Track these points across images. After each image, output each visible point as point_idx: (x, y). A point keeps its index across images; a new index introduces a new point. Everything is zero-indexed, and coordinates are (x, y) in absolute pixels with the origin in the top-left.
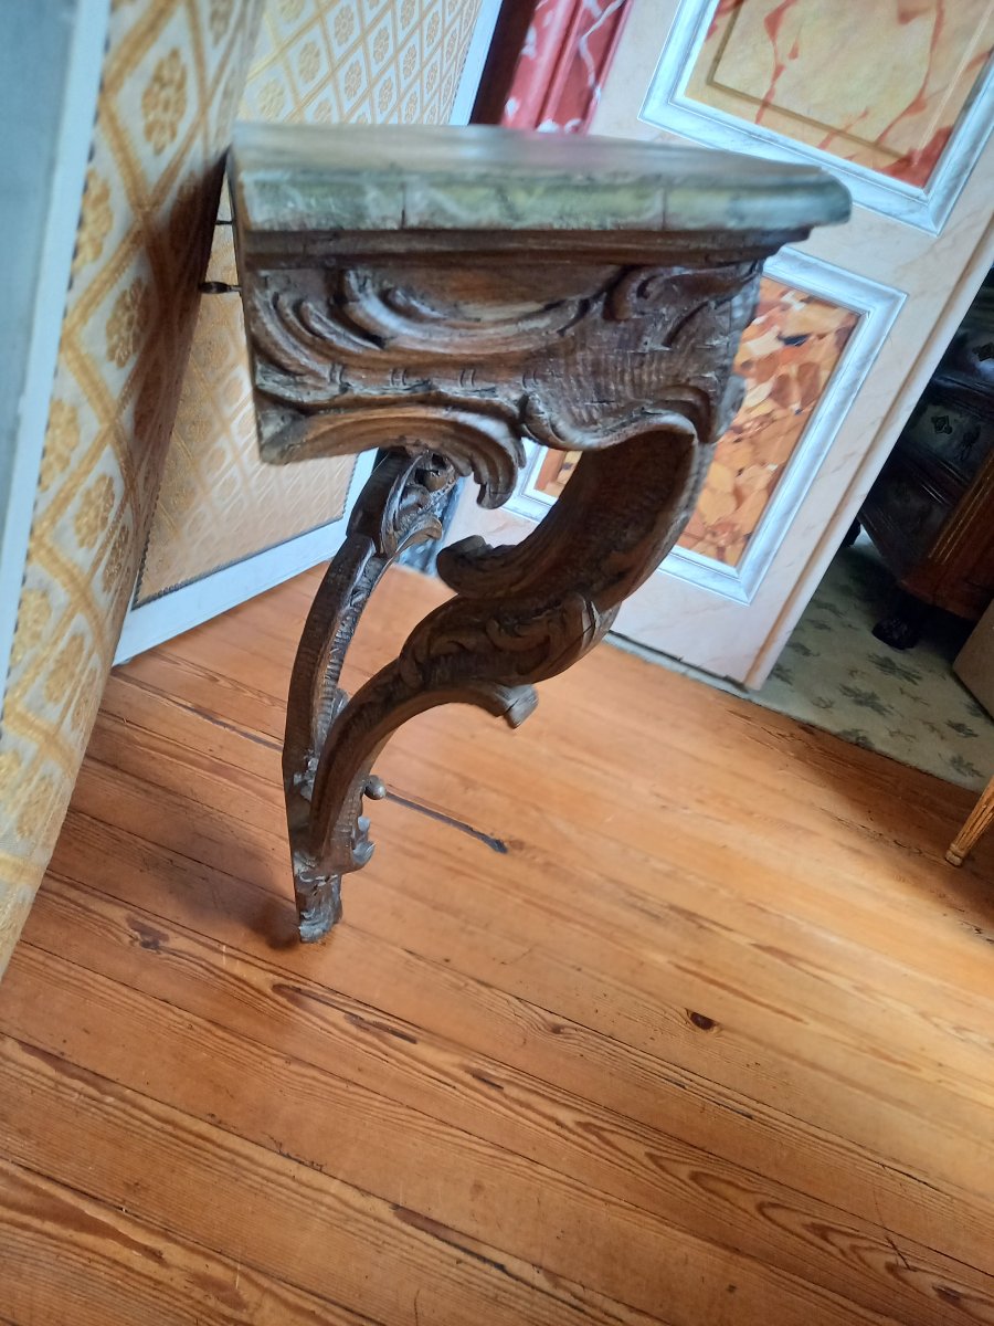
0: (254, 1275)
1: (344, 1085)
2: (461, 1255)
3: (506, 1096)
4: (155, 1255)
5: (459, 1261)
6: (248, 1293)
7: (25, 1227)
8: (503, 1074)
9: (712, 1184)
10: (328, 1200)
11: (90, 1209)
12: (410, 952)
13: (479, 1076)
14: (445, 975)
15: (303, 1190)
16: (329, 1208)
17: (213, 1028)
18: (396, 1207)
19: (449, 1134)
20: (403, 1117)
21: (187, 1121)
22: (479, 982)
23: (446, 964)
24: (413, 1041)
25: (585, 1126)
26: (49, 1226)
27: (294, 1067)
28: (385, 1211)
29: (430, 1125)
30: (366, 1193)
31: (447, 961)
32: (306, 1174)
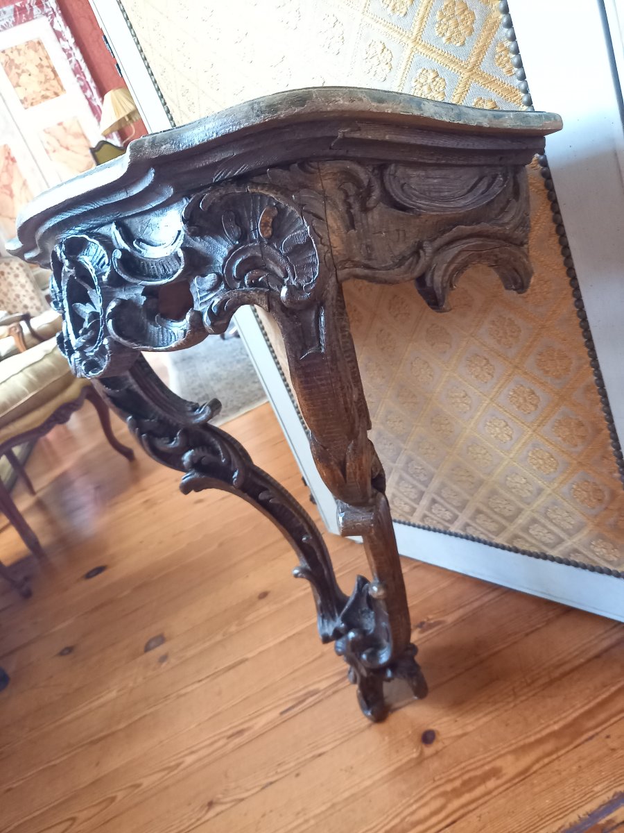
2: (217, 670)
3: (223, 738)
8: (231, 746)
9: (104, 805)
12: (320, 755)
13: (240, 732)
14: (292, 764)
18: (247, 660)
22: (271, 783)
23: (297, 772)
24: (282, 713)
25: (178, 765)
27: (319, 654)
28: (250, 655)
31: (297, 775)
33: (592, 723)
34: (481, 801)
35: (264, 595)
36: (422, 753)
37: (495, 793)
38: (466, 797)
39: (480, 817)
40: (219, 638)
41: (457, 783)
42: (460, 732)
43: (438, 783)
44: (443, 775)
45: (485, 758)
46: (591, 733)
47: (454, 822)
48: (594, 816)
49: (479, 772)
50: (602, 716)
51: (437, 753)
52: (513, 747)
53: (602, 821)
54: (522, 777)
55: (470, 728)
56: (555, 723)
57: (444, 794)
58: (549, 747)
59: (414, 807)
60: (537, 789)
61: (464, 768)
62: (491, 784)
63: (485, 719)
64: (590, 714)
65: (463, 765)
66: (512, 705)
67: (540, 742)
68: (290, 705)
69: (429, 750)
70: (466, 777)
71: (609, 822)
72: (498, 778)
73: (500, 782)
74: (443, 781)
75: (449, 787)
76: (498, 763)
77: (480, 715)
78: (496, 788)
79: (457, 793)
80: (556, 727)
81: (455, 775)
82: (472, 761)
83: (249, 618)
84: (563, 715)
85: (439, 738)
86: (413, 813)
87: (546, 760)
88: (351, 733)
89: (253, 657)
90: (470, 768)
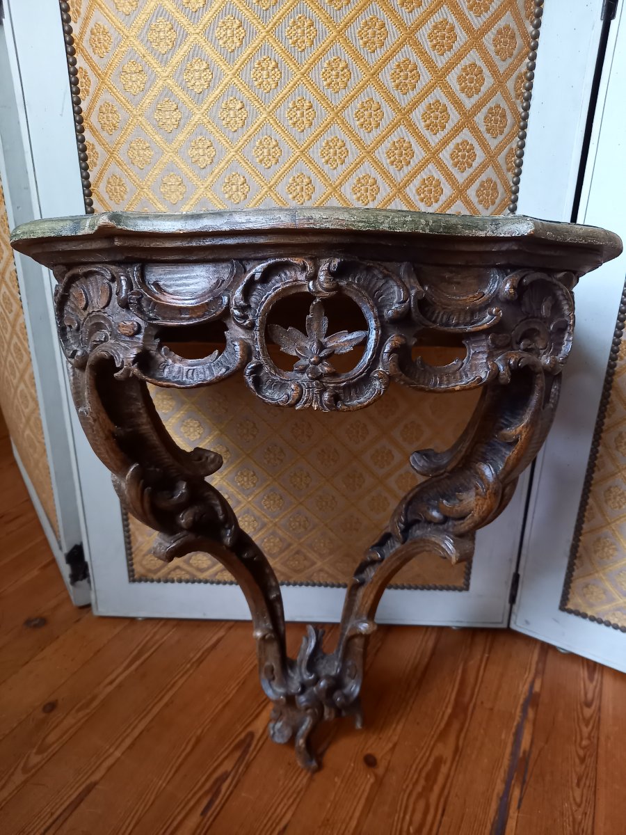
0: (86, 718)
1: (177, 764)
2: (55, 816)
4: (111, 683)
5: (52, 814)
6: (81, 714)
7: (137, 646)
10: (111, 750)
11: (138, 663)
12: (285, 828)
15: (121, 739)
16: (108, 750)
17: (224, 703)
18: (95, 784)
19: (129, 824)
20: (148, 797)
21: (171, 693)
26: (135, 652)
28: (94, 778)
29: (138, 814)
30: (109, 769)
32: (128, 742)
33: (466, 699)
34: (448, 785)
35: (51, 707)
36: (376, 776)
37: (452, 774)
38: (437, 789)
39: (457, 795)
40: (19, 778)
41: (422, 782)
42: (390, 745)
43: (408, 791)
44: (407, 783)
45: (425, 754)
46: (471, 705)
47: (444, 811)
48: (514, 754)
49: (429, 766)
50: (468, 692)
51: (387, 770)
52: (435, 736)
53: (521, 754)
54: (459, 754)
55: (395, 739)
56: (446, 707)
57: (420, 796)
58: (456, 726)
59: (408, 817)
60: (474, 757)
61: (416, 769)
62: (444, 769)
63: (400, 728)
64: (460, 693)
65: (414, 767)
66: (409, 709)
67: (448, 724)
68: (205, 802)
69: (380, 770)
70: (424, 774)
71: (524, 752)
72: (445, 763)
73: (448, 764)
74: (411, 786)
75: (419, 788)
76: (436, 753)
77: (394, 726)
78: (450, 769)
79: (428, 789)
80: (449, 711)
81: (415, 777)
82: (417, 761)
83: (52, 738)
84: (447, 700)
85: (378, 756)
86: (411, 823)
87: (463, 735)
88: (299, 793)
89: (102, 778)
90: (421, 766)
